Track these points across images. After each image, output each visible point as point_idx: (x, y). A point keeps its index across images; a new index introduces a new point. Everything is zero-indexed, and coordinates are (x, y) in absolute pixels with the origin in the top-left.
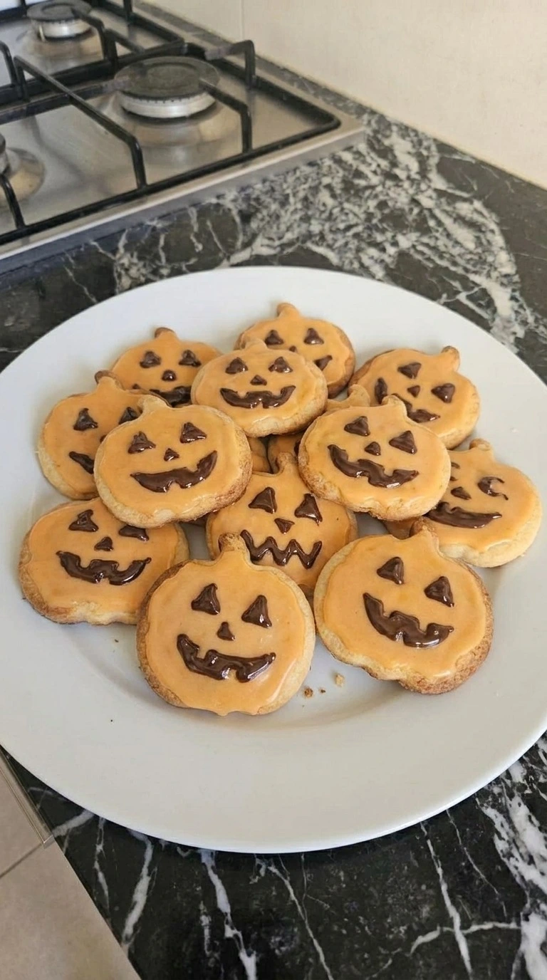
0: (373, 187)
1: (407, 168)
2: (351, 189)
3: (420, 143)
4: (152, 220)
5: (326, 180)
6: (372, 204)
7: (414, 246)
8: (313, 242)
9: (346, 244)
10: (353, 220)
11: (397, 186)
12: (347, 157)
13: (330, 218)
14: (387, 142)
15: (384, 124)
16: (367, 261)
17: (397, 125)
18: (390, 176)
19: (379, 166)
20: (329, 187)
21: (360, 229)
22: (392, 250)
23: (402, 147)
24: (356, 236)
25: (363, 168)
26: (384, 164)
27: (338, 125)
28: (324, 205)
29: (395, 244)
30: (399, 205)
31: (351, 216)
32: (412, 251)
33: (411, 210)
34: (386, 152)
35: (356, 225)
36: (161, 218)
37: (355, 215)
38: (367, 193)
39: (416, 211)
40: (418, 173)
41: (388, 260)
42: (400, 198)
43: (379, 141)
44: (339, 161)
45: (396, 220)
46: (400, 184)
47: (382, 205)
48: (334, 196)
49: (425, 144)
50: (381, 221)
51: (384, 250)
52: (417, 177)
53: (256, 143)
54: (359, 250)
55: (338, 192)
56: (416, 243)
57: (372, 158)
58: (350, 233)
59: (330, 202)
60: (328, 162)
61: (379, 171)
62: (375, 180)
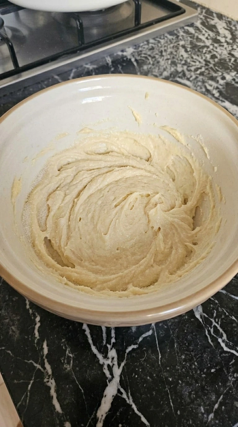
0: (208, 47)
1: (225, 37)
2: (196, 48)
3: (230, 23)
4: (87, 64)
5: (182, 43)
6: (208, 56)
7: (234, 80)
8: (179, 77)
9: (197, 77)
10: (198, 64)
11: (220, 46)
12: (191, 30)
13: (186, 63)
14: (212, 22)
15: (209, 12)
16: (209, 88)
17: (216, 14)
18: (216, 41)
19: (209, 35)
20: (183, 47)
21: (203, 69)
22: (222, 82)
23: (221, 25)
24: (202, 74)
25: (201, 37)
26: (212, 34)
27: (184, 12)
28: (182, 56)
29: (224, 78)
30: (223, 57)
31: (197, 63)
32: (233, 83)
33: (230, 60)
34: (212, 28)
35: (201, 68)
36: (92, 63)
37: (200, 62)
38: (205, 50)
39: (233, 59)
40: (231, 39)
41: (220, 87)
42: (222, 52)
43: (208, 22)
44: (187, 32)
45: (223, 65)
46: (222, 44)
47: (213, 57)
48: (186, 51)
49: (233, 23)
50: (214, 65)
51: (218, 82)
52: (231, 41)
53: (143, 21)
54: (203, 82)
55: (189, 49)
56: (234, 77)
57: (206, 31)
58: (198, 72)
59: (185, 55)
60: (181, 33)
61: (209, 38)
62: (208, 43)
